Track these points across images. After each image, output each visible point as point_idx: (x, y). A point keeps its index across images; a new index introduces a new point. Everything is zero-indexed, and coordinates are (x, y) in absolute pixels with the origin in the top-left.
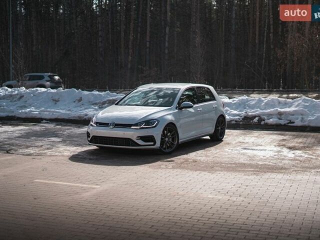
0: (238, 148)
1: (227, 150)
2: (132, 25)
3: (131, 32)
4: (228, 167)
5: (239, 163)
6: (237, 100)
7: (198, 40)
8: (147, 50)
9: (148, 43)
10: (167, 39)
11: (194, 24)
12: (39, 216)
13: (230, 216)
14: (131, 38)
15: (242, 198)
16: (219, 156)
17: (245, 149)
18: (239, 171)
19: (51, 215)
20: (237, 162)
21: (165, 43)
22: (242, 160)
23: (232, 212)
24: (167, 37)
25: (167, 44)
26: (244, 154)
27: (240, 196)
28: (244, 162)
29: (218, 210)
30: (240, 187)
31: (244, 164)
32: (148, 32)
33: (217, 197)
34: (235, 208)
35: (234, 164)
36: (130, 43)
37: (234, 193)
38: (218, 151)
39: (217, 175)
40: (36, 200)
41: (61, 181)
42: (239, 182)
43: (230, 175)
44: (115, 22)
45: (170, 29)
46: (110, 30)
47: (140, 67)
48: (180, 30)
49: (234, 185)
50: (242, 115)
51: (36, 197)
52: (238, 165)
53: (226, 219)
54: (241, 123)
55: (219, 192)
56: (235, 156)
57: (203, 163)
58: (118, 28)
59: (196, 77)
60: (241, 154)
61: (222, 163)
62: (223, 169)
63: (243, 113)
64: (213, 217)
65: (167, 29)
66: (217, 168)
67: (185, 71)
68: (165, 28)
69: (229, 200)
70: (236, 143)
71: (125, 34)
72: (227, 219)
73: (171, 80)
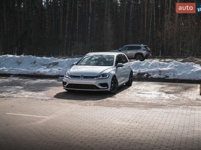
0: (135, 93)
1: (128, 94)
2: (67, 16)
3: (67, 20)
4: (129, 105)
5: (135, 102)
6: (133, 63)
7: (109, 25)
8: (77, 31)
9: (77, 27)
10: (89, 25)
11: (106, 15)
13: (131, 135)
14: (67, 23)
15: (137, 124)
16: (123, 98)
17: (139, 93)
18: (136, 107)
20: (134, 101)
21: (88, 27)
22: (137, 100)
23: (132, 132)
24: (89, 23)
25: (89, 28)
26: (138, 97)
27: (136, 122)
28: (138, 101)
29: (122, 131)
30: (136, 117)
31: (139, 103)
32: (77, 20)
33: (122, 123)
34: (134, 130)
35: (132, 102)
36: (66, 27)
37: (132, 121)
38: (122, 94)
39: (122, 110)
40: (8, 126)
42: (135, 114)
43: (130, 109)
44: (56, 13)
45: (91, 18)
46: (53, 19)
47: (72, 42)
48: (97, 19)
49: (133, 116)
50: (137, 72)
51: (8, 124)
52: (135, 103)
53: (128, 137)
54: (136, 77)
55: (123, 120)
56: (133, 98)
57: (113, 102)
58: (58, 17)
59: (108, 48)
60: (137, 97)
61: (124, 102)
62: (125, 106)
63: (137, 71)
64: (120, 136)
65: (90, 18)
66: (122, 105)
67: (101, 44)
68: (88, 17)
69: (129, 125)
70: (133, 90)
71: (63, 22)
72: (129, 137)
73: (92, 51)
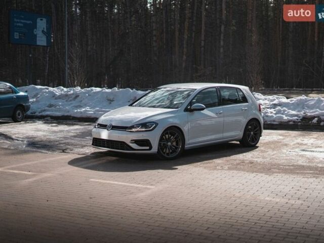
0: (297, 150)
1: (285, 151)
2: (186, 24)
3: (186, 31)
4: (286, 169)
5: (297, 165)
6: (295, 100)
7: (255, 38)
8: (202, 49)
9: (203, 42)
10: (222, 38)
11: (250, 22)
12: (94, 216)
13: (289, 219)
14: (186, 37)
15: (300, 202)
16: (277, 158)
17: (304, 150)
18: (298, 173)
19: (106, 215)
20: (295, 164)
21: (220, 42)
22: (301, 162)
23: (290, 216)
24: (222, 35)
25: (222, 43)
26: (302, 156)
27: (299, 199)
28: (303, 164)
29: (275, 213)
30: (298, 190)
31: (303, 166)
32: (203, 30)
33: (274, 199)
34: (294, 211)
35: (292, 166)
36: (185, 42)
37: (292, 196)
38: (275, 152)
39: (274, 177)
40: (91, 200)
41: (116, 181)
42: (297, 184)
43: (288, 177)
44: (169, 20)
45: (225, 27)
46: (165, 30)
47: (194, 66)
48: (235, 28)
49: (293, 188)
50: (300, 115)
51: (92, 196)
52: (297, 167)
53: (284, 222)
54: (299, 124)
55: (277, 194)
56: (293, 158)
57: (260, 164)
58: (172, 27)
59: (252, 76)
60: (300, 156)
61: (279, 165)
62: (280, 171)
63: (302, 113)
64: (271, 220)
65: (223, 27)
66: (274, 170)
67: (241, 70)
68: (220, 26)
69: (287, 203)
70: (294, 145)
71: (179, 34)
72: (286, 223)
73: (226, 80)
